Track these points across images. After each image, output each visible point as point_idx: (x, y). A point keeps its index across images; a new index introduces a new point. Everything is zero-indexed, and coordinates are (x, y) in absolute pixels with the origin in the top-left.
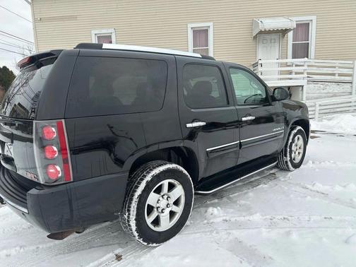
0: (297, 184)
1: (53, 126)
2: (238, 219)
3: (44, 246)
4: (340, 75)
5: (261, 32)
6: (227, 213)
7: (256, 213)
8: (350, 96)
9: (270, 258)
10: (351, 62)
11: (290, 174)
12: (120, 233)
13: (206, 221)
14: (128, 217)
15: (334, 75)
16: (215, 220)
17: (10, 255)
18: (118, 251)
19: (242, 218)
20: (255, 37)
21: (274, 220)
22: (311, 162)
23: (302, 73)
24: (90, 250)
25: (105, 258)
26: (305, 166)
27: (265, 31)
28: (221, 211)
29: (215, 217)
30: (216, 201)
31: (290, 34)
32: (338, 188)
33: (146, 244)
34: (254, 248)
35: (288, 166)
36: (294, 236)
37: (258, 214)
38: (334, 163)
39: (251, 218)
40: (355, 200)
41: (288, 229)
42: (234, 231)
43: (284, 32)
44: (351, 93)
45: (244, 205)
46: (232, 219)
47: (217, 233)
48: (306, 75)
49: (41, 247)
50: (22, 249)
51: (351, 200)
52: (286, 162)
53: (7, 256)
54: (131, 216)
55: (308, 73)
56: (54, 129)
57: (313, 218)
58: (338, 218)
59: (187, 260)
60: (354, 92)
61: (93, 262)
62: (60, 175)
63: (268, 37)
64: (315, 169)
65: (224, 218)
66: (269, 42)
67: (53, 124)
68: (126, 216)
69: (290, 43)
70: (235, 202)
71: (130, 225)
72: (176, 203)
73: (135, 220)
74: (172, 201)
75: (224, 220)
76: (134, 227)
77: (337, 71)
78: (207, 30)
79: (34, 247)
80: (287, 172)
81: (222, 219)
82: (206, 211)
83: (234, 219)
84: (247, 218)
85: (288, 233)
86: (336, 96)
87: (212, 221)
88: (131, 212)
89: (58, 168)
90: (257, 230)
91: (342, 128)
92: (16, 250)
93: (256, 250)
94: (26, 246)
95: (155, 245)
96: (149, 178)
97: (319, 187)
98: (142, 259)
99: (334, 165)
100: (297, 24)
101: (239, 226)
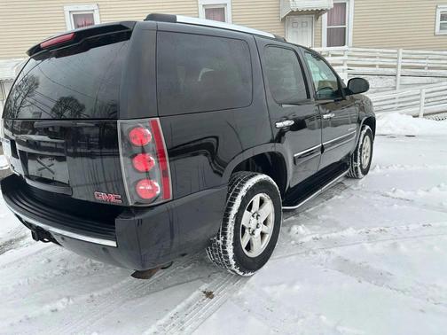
0: (375, 192)
1: (147, 127)
2: (329, 235)
3: (100, 293)
4: (381, 66)
5: (292, 13)
6: (314, 230)
7: (348, 227)
8: (394, 91)
9: (388, 273)
10: (395, 51)
11: (360, 181)
12: (195, 266)
13: (293, 242)
14: (224, 242)
15: (374, 66)
16: (304, 240)
17: (56, 310)
18: (205, 287)
19: (334, 235)
20: (284, 20)
21: (370, 233)
22: (378, 167)
23: (342, 65)
24: (166, 291)
25: (191, 298)
26: (373, 173)
27: (298, 11)
28: (307, 230)
29: (302, 236)
30: (293, 218)
31: (325, 17)
32: (421, 193)
33: (241, 274)
34: (365, 265)
35: (357, 172)
36: (403, 248)
37: (351, 229)
38: (402, 166)
39: (345, 233)
40: (444, 204)
41: (392, 241)
42: (333, 250)
43: (317, 13)
44: (395, 88)
45: (328, 219)
46: (323, 237)
47: (315, 253)
48: (346, 67)
49: (95, 294)
50: (71, 301)
51: (441, 204)
52: (356, 168)
53: (53, 311)
54: (228, 241)
55: (348, 65)
56: (148, 132)
57: (412, 227)
58: (438, 224)
59: (297, 288)
60: (398, 87)
61: (179, 303)
62: (158, 192)
63: (297, 19)
64: (384, 175)
65: (314, 236)
66: (300, 25)
67: (148, 124)
68: (220, 242)
69: (325, 27)
70: (316, 217)
71: (226, 252)
72: (265, 223)
73: (233, 244)
74: (261, 220)
75: (314, 239)
76: (231, 254)
77: (378, 62)
78: (224, 9)
79: (87, 296)
80: (356, 180)
81: (311, 237)
82: (289, 231)
83: (326, 236)
84: (340, 233)
85: (395, 246)
86: (378, 92)
87: (300, 241)
88: (228, 236)
89: (157, 184)
90: (358, 245)
91: (390, 128)
92: (63, 303)
93: (368, 267)
94: (74, 296)
95: (250, 274)
96: (243, 193)
97: (401, 193)
98: (240, 293)
99: (402, 169)
100: (334, 4)
101: (335, 243)
